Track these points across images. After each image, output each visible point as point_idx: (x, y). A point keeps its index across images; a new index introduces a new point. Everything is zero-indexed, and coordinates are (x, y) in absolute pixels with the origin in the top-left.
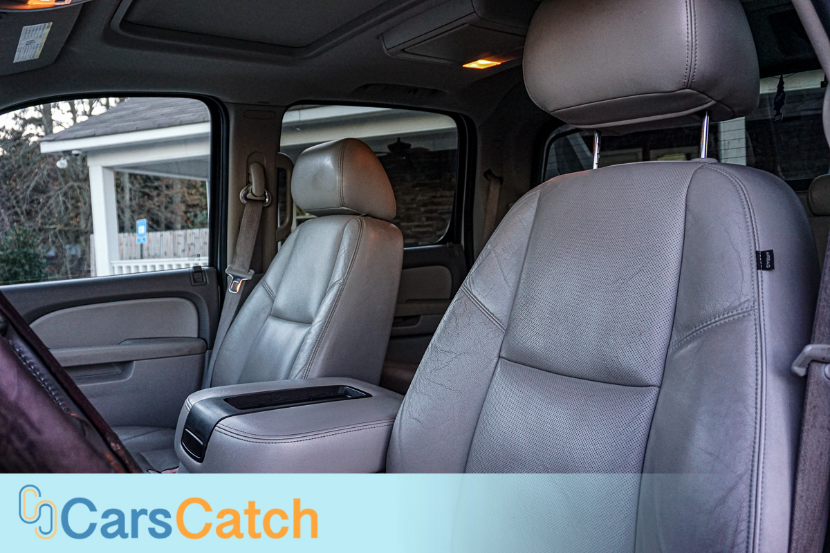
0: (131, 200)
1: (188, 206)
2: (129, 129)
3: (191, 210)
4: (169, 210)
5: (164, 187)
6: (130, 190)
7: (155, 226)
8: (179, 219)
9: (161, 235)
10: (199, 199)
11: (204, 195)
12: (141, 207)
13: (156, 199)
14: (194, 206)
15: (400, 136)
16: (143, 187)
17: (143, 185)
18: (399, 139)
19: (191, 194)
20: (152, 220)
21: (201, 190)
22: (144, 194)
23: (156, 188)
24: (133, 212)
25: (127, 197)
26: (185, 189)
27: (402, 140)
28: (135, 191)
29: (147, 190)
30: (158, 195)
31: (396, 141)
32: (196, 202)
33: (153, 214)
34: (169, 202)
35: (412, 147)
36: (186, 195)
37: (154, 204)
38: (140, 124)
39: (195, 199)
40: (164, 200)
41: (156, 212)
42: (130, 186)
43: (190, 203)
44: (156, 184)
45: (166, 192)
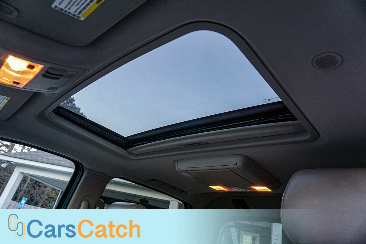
0: (26, 188)
1: (49, 197)
2: (40, 161)
3: (49, 199)
4: (40, 196)
5: (43, 186)
6: (29, 183)
7: (30, 201)
8: (42, 201)
9: (30, 207)
10: (55, 196)
11: (57, 194)
12: (29, 191)
13: (37, 190)
14: (51, 198)
15: (146, 197)
16: (34, 184)
17: (35, 183)
18: (145, 198)
19: (53, 193)
20: (31, 198)
21: (57, 192)
22: (33, 187)
23: (40, 186)
24: (24, 193)
25: (26, 186)
26: (51, 190)
27: (146, 199)
28: (30, 185)
29: (35, 186)
30: (39, 189)
31: (143, 198)
32: (52, 196)
33: (33, 196)
34: (42, 193)
35: (149, 203)
36: (50, 192)
37: (35, 192)
38: (45, 160)
39: (53, 195)
40: (40, 192)
41: (34, 195)
42: (29, 182)
43: (50, 196)
44: (40, 184)
45: (43, 189)
